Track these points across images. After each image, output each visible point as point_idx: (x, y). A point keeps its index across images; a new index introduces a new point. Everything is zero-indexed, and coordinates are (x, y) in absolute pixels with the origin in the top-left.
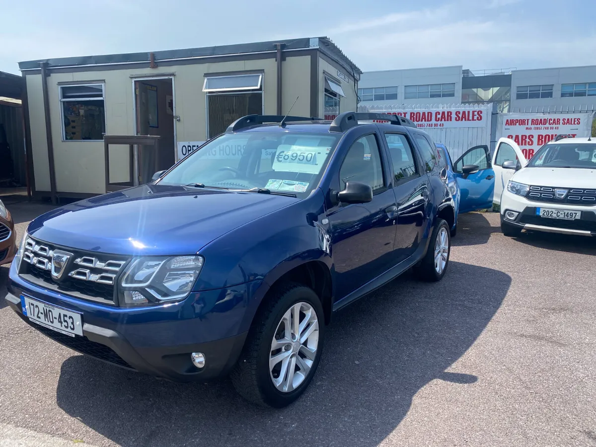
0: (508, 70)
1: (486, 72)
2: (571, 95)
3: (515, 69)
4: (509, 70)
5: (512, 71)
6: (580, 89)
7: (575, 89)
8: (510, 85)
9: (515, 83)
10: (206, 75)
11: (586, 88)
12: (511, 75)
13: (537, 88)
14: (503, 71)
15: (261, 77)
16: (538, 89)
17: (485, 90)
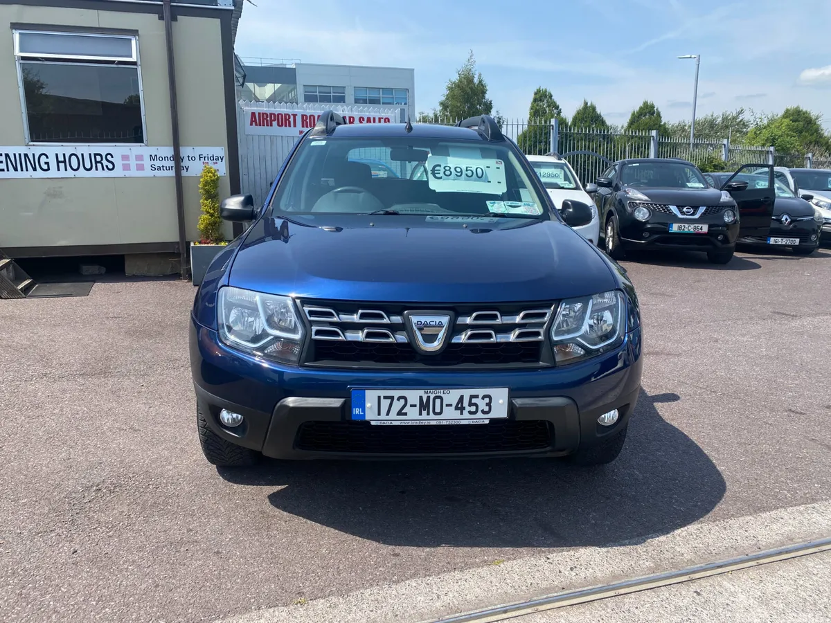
0: (290, 62)
1: (263, 61)
2: (365, 101)
3: (298, 62)
4: (292, 62)
5: (296, 64)
6: (374, 95)
7: (368, 95)
8: (294, 82)
9: (301, 80)
10: (15, 26)
11: (379, 94)
12: (295, 69)
13: (326, 90)
14: (285, 62)
15: (133, 42)
16: (329, 91)
17: (259, 86)
